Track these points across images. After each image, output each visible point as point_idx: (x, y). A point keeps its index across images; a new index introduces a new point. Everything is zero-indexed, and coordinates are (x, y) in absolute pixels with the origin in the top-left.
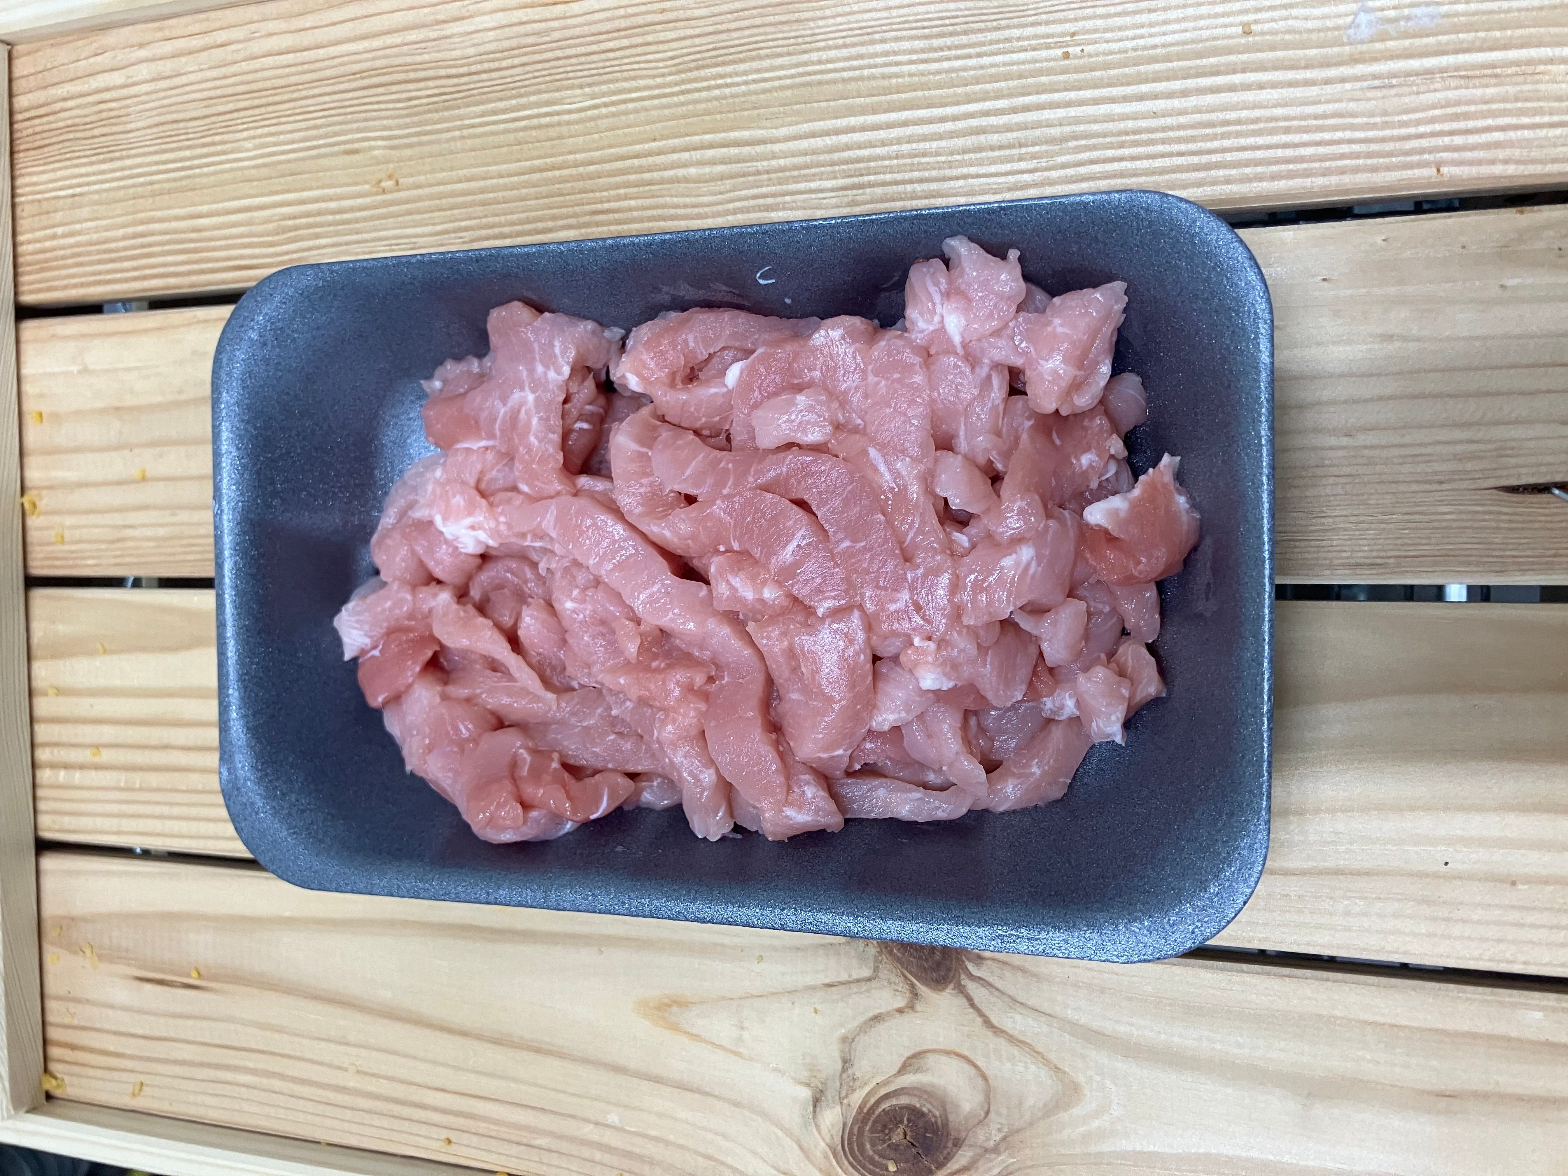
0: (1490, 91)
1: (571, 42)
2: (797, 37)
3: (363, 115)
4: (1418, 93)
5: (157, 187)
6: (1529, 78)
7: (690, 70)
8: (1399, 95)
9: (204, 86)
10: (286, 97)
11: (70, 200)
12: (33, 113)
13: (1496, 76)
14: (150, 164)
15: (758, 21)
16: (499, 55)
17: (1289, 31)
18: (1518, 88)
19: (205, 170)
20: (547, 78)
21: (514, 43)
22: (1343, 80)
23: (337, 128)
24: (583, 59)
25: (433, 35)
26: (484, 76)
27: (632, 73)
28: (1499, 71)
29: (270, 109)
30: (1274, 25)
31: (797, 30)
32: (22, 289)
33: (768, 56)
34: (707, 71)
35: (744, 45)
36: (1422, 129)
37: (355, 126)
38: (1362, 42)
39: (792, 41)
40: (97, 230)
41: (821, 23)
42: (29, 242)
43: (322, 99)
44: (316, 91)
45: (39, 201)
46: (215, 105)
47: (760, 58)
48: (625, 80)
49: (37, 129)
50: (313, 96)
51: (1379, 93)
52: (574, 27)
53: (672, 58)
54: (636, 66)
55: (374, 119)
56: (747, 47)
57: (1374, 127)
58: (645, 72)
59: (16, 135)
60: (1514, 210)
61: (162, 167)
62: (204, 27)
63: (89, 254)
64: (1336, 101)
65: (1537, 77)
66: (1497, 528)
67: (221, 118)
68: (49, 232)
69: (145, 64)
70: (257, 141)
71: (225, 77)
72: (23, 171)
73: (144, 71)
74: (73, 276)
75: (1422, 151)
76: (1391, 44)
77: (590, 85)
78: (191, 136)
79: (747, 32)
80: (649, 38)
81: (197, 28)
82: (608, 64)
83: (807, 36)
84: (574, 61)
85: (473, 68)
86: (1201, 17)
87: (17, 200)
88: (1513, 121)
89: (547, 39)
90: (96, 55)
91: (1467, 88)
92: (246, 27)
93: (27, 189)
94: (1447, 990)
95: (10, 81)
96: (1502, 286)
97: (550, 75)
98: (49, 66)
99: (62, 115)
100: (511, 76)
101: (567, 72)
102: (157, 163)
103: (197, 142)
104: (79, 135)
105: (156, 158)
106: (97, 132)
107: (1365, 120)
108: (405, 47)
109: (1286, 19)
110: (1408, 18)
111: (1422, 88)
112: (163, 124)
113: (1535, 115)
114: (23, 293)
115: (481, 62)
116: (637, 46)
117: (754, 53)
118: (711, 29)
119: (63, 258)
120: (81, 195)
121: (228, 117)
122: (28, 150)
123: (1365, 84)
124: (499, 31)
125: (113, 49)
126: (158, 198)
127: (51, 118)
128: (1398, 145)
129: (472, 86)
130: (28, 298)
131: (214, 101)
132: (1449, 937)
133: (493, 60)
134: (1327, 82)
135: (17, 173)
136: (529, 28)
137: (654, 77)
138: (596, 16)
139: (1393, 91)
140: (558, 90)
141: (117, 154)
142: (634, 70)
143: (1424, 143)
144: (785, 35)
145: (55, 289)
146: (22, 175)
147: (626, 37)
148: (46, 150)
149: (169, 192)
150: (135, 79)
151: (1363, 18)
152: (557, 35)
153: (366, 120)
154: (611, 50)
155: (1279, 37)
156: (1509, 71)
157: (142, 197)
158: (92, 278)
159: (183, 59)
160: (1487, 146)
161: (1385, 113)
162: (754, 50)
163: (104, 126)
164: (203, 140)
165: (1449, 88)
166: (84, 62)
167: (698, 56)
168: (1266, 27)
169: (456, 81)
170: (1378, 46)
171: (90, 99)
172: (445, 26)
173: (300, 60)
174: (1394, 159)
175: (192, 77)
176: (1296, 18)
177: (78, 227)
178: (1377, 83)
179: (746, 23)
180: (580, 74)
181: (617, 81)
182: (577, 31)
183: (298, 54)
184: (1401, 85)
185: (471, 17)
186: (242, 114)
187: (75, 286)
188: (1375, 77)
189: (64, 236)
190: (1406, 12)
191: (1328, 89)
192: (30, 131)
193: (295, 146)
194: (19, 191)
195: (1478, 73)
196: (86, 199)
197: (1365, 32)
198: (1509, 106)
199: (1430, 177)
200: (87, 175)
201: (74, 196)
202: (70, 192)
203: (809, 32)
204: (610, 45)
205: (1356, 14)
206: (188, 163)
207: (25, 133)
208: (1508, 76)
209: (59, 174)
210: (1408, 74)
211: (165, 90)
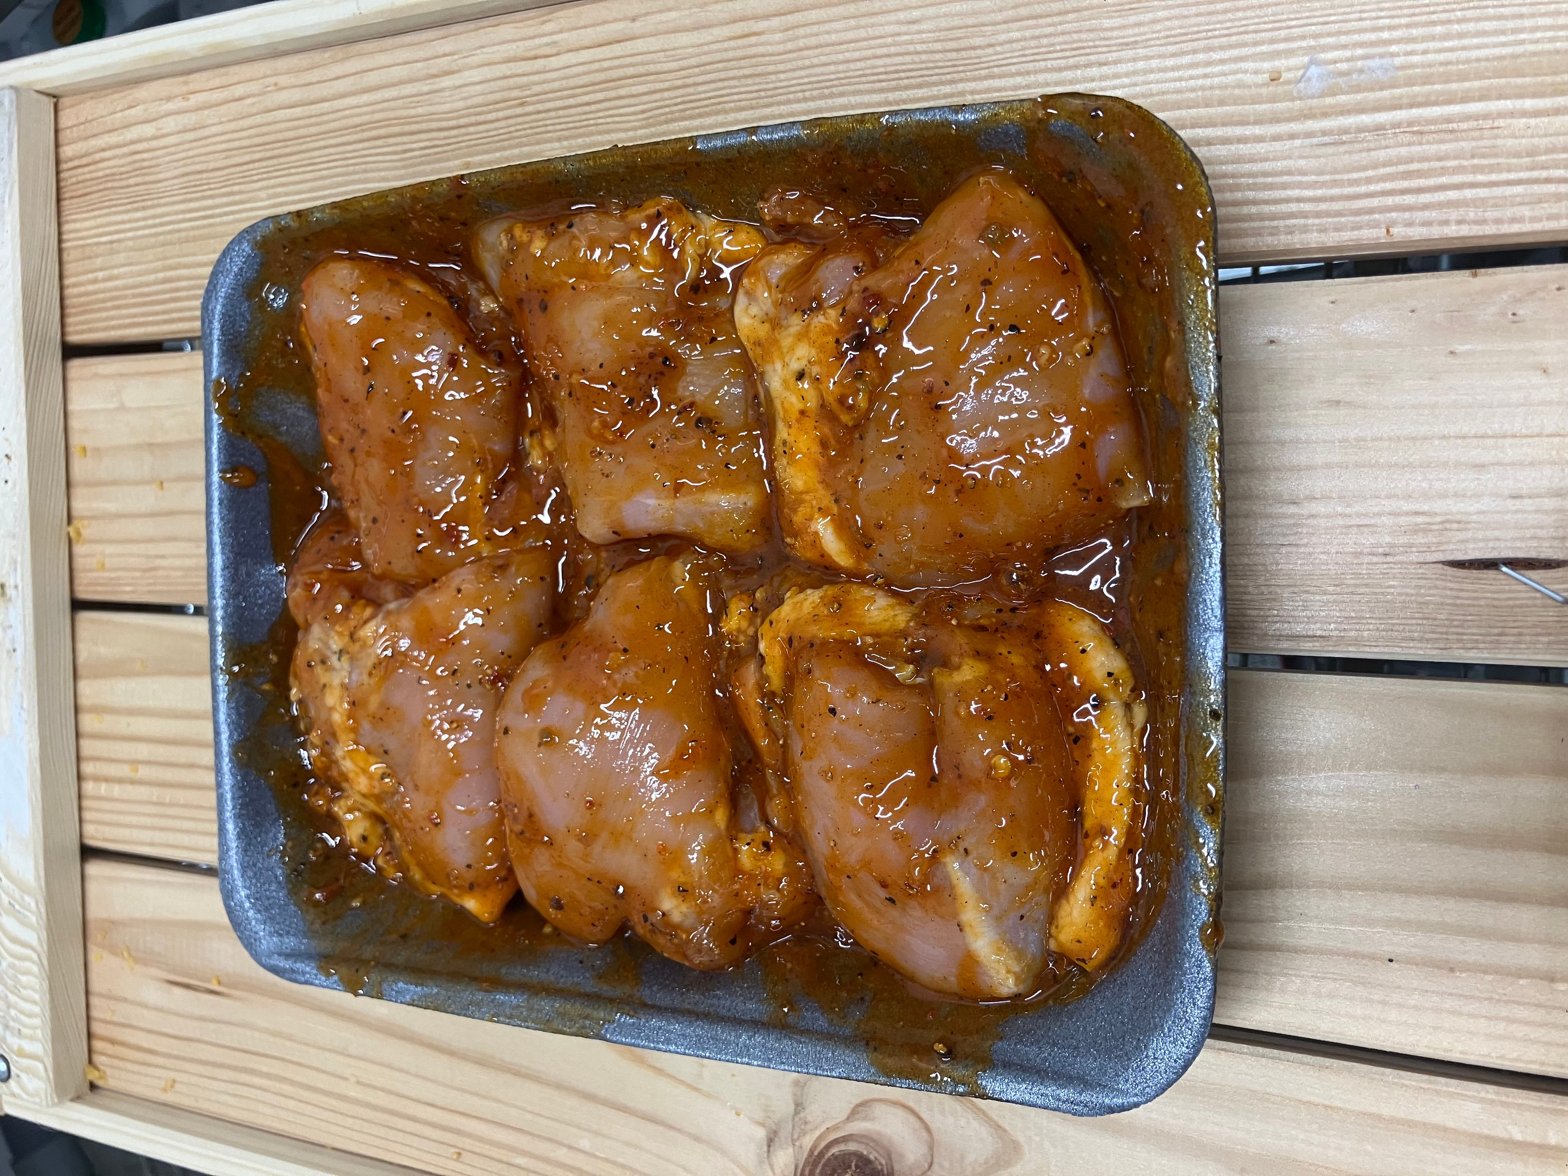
0: (1443, 147)
1: (550, 95)
2: (760, 91)
3: (364, 166)
4: (1369, 150)
5: (184, 234)
6: (1487, 133)
7: (660, 124)
8: (1350, 153)
9: (223, 138)
10: (295, 149)
11: (108, 246)
12: (76, 163)
13: (1452, 131)
14: (177, 213)
15: (722, 75)
16: (485, 108)
17: (1240, 85)
18: (1474, 144)
19: (225, 218)
20: (529, 131)
21: (498, 96)
22: (1292, 136)
23: (340, 179)
24: (561, 113)
25: (426, 89)
26: (472, 129)
27: (605, 127)
28: (1455, 126)
29: (282, 160)
30: (1223, 79)
31: (760, 83)
32: (69, 329)
33: (732, 110)
34: (676, 124)
35: (710, 98)
36: (1372, 188)
37: (356, 177)
38: (1312, 97)
39: (755, 95)
40: (133, 275)
41: (782, 76)
42: (75, 285)
43: (327, 151)
44: (322, 143)
45: (82, 246)
46: (235, 156)
47: (726, 112)
48: (600, 133)
49: (80, 178)
50: (319, 148)
51: (1330, 150)
52: (554, 80)
53: (643, 112)
54: (609, 120)
55: (373, 171)
56: (712, 101)
57: (1323, 185)
58: (618, 126)
59: (62, 184)
60: (1467, 272)
61: (188, 216)
62: (224, 81)
63: (125, 297)
64: (1284, 159)
65: (1496, 131)
66: (1442, 604)
67: (238, 169)
68: (90, 276)
69: (173, 117)
70: (271, 191)
71: (242, 130)
72: (69, 218)
73: (170, 124)
74: (112, 318)
75: (1371, 211)
76: (1342, 98)
77: (567, 138)
78: (212, 186)
79: (713, 86)
80: (622, 92)
81: (217, 82)
82: (584, 117)
83: (769, 90)
84: (552, 114)
85: (462, 121)
86: (1152, 71)
87: (64, 245)
88: (1469, 178)
89: (528, 92)
90: (131, 107)
91: (1420, 144)
92: (261, 81)
93: (72, 236)
94: (1383, 1074)
95: (56, 131)
96: (1452, 353)
97: (531, 128)
98: (90, 118)
99: (101, 165)
100: (496, 129)
101: (546, 125)
102: (183, 212)
103: (217, 192)
104: (116, 184)
105: (182, 207)
106: (132, 181)
107: (1313, 178)
108: (401, 101)
109: (1235, 72)
110: (1361, 71)
111: (1372, 145)
112: (188, 174)
113: (1491, 172)
114: (69, 333)
115: (468, 116)
116: (610, 100)
117: (719, 107)
118: (679, 83)
119: (104, 301)
120: (119, 241)
121: (245, 167)
122: (72, 198)
123: (1315, 141)
124: (486, 85)
125: (144, 102)
126: (184, 245)
127: (92, 168)
128: (1347, 205)
129: (460, 139)
130: (74, 338)
131: (233, 152)
132: (1384, 1021)
133: (479, 114)
134: (1276, 138)
135: (63, 219)
136: (512, 81)
137: (627, 130)
138: (575, 70)
139: (1342, 149)
140: (538, 143)
141: (149, 203)
142: (608, 123)
143: (1375, 202)
144: (749, 89)
145: (97, 330)
146: (68, 222)
147: (601, 91)
148: (88, 198)
149: (195, 239)
150: (164, 131)
151: (1314, 70)
152: (537, 89)
153: (366, 171)
154: (588, 104)
155: (1228, 92)
156: (1464, 126)
157: (171, 243)
158: (128, 321)
159: (206, 112)
160: (1440, 205)
161: (1335, 172)
162: (719, 103)
163: (137, 176)
164: (223, 190)
165: (1402, 145)
166: (119, 115)
167: (667, 110)
168: (1216, 80)
169: (445, 134)
170: (1329, 100)
171: (125, 150)
172: (437, 80)
173: (307, 114)
174: (1343, 219)
175: (214, 130)
176: (1246, 72)
177: (116, 272)
178: (1326, 139)
179: (712, 76)
180: (558, 127)
181: (592, 134)
182: (556, 85)
183: (306, 108)
184: (1351, 142)
185: (459, 71)
186: (256, 165)
187: (113, 328)
188: (1324, 133)
189: (104, 280)
190: (1360, 64)
191: (1277, 146)
192: (74, 180)
193: (304, 196)
194: (65, 237)
195: (1433, 127)
196: (123, 245)
197: (1316, 86)
198: (1465, 163)
199: (1379, 238)
200: (123, 222)
201: (112, 242)
202: (109, 238)
203: (771, 86)
204: (586, 98)
205: (1306, 67)
206: (210, 212)
207: (69, 182)
208: (1464, 131)
209: (100, 221)
210: (1360, 130)
211: (191, 141)
